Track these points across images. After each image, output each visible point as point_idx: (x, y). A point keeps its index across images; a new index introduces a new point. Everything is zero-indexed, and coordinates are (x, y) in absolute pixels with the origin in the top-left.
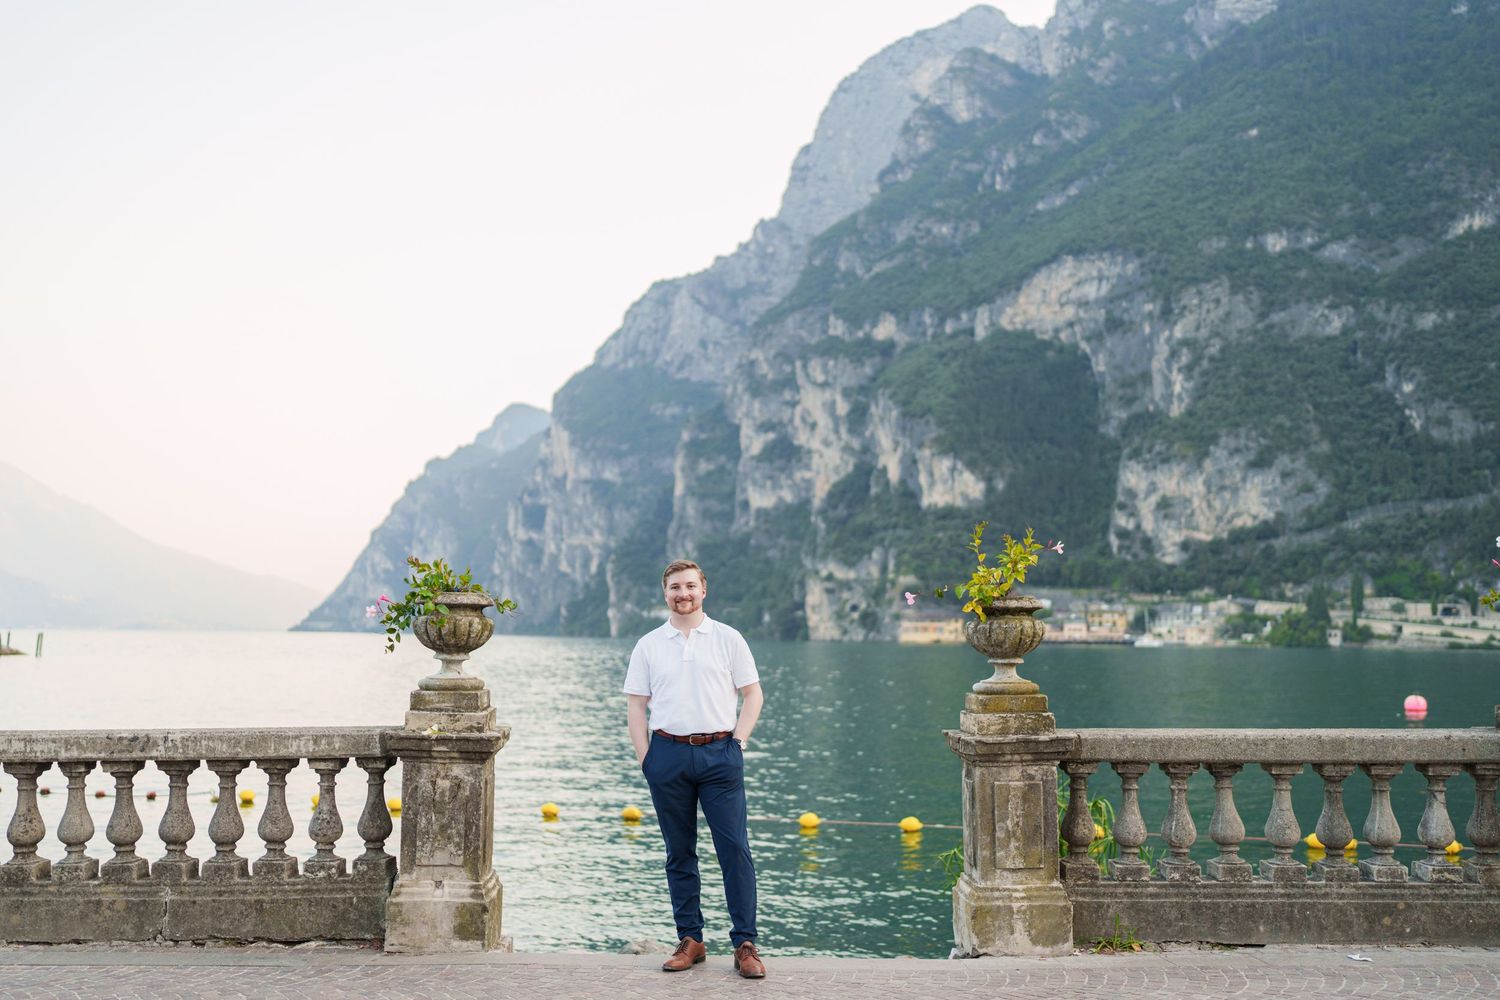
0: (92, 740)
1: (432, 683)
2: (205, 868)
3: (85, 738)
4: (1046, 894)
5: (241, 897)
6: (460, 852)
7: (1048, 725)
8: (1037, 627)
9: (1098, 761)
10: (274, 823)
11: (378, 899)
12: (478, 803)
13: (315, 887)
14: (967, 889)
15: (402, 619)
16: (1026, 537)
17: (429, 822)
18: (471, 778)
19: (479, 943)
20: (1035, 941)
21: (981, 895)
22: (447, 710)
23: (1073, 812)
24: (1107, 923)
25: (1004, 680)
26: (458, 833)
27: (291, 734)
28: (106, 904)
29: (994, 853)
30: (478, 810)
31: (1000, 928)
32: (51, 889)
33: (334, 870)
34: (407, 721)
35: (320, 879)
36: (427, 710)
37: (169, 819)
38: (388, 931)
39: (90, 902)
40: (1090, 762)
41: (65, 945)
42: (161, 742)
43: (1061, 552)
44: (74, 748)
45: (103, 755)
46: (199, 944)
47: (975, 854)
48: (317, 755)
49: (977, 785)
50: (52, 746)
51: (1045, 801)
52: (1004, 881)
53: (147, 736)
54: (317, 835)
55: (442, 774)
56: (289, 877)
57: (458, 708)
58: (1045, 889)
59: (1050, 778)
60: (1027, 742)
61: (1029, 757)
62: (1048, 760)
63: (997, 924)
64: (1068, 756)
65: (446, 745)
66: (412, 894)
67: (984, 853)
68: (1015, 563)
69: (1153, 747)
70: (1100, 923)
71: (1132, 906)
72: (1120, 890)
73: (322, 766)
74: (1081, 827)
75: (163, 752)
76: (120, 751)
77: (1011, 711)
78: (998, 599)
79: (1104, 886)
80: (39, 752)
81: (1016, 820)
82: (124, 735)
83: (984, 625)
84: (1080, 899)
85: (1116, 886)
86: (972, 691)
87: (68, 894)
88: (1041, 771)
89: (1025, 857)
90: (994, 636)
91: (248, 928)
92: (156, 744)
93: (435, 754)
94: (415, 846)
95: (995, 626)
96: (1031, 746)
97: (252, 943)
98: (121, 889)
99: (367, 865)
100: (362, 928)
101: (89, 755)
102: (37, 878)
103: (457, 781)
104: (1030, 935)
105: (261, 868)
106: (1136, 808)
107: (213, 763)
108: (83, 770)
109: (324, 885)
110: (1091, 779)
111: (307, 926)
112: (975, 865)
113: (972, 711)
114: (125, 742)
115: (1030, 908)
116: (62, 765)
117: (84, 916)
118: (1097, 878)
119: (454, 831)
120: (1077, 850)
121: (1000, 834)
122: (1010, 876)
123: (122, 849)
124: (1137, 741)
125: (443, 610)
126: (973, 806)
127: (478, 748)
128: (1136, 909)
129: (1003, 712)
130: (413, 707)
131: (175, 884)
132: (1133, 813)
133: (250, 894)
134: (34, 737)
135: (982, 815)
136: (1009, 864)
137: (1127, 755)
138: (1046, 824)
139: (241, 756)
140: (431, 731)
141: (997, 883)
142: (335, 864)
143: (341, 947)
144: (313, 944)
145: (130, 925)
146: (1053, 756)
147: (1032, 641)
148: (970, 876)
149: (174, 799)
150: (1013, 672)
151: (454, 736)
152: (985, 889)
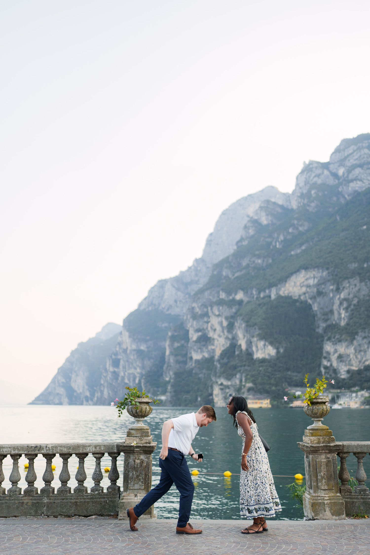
0: (22, 447)
1: (133, 428)
2: (58, 491)
3: (20, 447)
4: (334, 498)
5: (70, 500)
6: (143, 485)
7: (333, 441)
8: (328, 408)
9: (349, 452)
10: (81, 475)
11: (115, 501)
12: (149, 468)
13: (94, 497)
14: (309, 497)
15: (122, 407)
16: (323, 379)
17: (133, 474)
18: (146, 460)
19: (149, 516)
20: (333, 515)
21: (314, 498)
22: (139, 437)
23: (342, 469)
24: (356, 508)
25: (318, 426)
26: (142, 478)
27: (87, 445)
28: (25, 503)
29: (318, 484)
30: (149, 470)
31: (321, 510)
32: (7, 498)
33: (101, 491)
34: (126, 440)
35: (96, 494)
36: (132, 437)
37: (46, 474)
38: (119, 512)
39: (20, 503)
40: (347, 453)
41: (11, 518)
42: (45, 448)
43: (333, 383)
44: (16, 450)
45: (26, 452)
46: (55, 517)
47: (311, 484)
48: (96, 452)
49: (310, 461)
50: (9, 449)
51: (333, 466)
52: (322, 494)
53: (40, 446)
54: (95, 479)
55: (137, 458)
56: (86, 493)
57: (142, 436)
58: (335, 496)
59: (335, 458)
60: (327, 446)
61: (327, 451)
62: (334, 452)
63: (320, 508)
64: (340, 451)
65: (139, 449)
66: (127, 499)
67: (314, 484)
68: (320, 388)
69: (367, 448)
70: (354, 508)
71: (364, 502)
72: (359, 497)
73: (97, 456)
74: (345, 475)
75: (45, 451)
76: (32, 451)
77: (321, 436)
78: (314, 399)
79: (354, 495)
80: (4, 451)
81: (324, 472)
82: (33, 446)
83: (311, 407)
84: (346, 500)
85: (358, 495)
86: (307, 429)
87: (12, 500)
88: (331, 456)
89: (328, 485)
90: (314, 411)
91: (72, 511)
92: (43, 449)
93: (135, 451)
94: (128, 483)
95: (314, 408)
96: (328, 447)
97: (73, 516)
98: (30, 498)
99: (112, 489)
100: (110, 511)
101: (21, 452)
102: (2, 494)
103: (142, 461)
104: (331, 512)
105: (76, 490)
106: (362, 468)
107: (61, 455)
108: (18, 457)
109: (97, 496)
110: (347, 458)
111: (92, 510)
112: (311, 488)
113: (307, 436)
114: (33, 448)
115: (331, 503)
116: (12, 456)
117: (18, 508)
118: (351, 492)
119: (141, 477)
120: (344, 483)
121: (319, 477)
122: (323, 492)
123: (31, 484)
124: (362, 445)
125: (138, 404)
126: (309, 468)
127: (149, 449)
128: (365, 503)
129: (318, 436)
130: (128, 436)
131: (48, 496)
132: (362, 470)
133: (73, 499)
134: (3, 446)
135: (313, 471)
136: (323, 488)
137: (359, 450)
138: (334, 474)
139: (71, 452)
140: (134, 444)
141: (319, 494)
142: (101, 489)
143: (103, 518)
144: (94, 517)
145: (33, 510)
146: (335, 451)
147: (326, 413)
148: (309, 492)
149: (48, 467)
150: (320, 423)
151: (142, 445)
152: (315, 496)
